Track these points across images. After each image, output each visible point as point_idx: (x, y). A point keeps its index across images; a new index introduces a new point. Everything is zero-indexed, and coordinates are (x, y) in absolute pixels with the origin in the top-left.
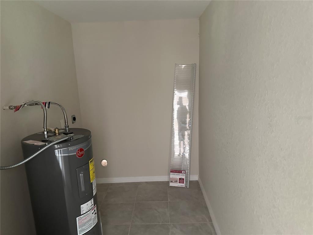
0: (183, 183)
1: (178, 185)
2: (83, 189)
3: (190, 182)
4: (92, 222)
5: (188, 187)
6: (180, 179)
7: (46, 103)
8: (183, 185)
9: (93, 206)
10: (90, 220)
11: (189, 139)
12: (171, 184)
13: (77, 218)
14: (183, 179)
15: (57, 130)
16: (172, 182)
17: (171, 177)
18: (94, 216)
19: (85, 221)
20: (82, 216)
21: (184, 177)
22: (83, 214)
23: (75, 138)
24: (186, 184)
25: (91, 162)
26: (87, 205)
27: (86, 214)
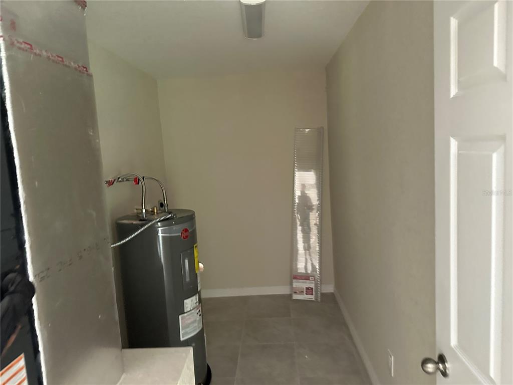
0: (312, 294)
1: (304, 297)
2: (188, 280)
3: (322, 294)
4: (196, 324)
5: (319, 300)
6: (307, 289)
8: (312, 297)
9: (198, 304)
10: (195, 321)
12: (295, 297)
13: (180, 317)
14: (312, 289)
15: (155, 208)
16: (295, 293)
17: (294, 286)
18: (198, 318)
19: (189, 321)
20: (186, 314)
21: (313, 286)
22: (186, 312)
23: (178, 216)
24: (316, 297)
25: (196, 247)
26: (192, 300)
27: (190, 312)
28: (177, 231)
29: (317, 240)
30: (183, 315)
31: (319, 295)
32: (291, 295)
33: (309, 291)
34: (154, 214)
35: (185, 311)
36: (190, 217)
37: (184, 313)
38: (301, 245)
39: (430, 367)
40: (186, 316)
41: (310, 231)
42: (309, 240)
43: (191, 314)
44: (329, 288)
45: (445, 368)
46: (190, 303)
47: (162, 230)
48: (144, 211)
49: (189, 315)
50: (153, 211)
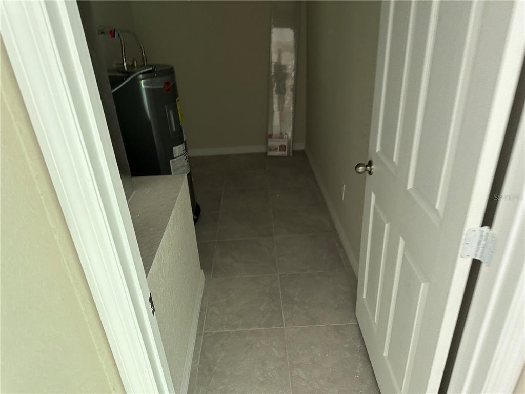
0: (285, 151)
1: (277, 153)
2: (174, 129)
3: (294, 152)
4: (185, 168)
5: (291, 156)
6: (281, 146)
7: (114, 30)
8: (285, 153)
9: (185, 151)
10: (183, 166)
11: (293, 91)
12: (270, 154)
13: (171, 161)
14: (285, 146)
15: (135, 62)
16: (270, 150)
17: (269, 144)
18: (186, 163)
19: (179, 165)
20: (175, 159)
21: (286, 143)
22: (176, 158)
23: (159, 69)
24: (289, 153)
25: (178, 100)
26: (179, 148)
27: (179, 158)
28: (159, 83)
29: (292, 101)
30: (173, 160)
31: (291, 151)
32: (266, 153)
33: (282, 148)
34: (135, 67)
35: (175, 156)
36: (170, 72)
37: (174, 158)
38: (275, 106)
39: (361, 169)
40: (176, 161)
41: (285, 92)
42: (284, 102)
43: (180, 159)
44: (300, 146)
45: (371, 169)
46: (178, 150)
47: (144, 82)
48: (125, 64)
49: (178, 160)
50: (133, 65)
